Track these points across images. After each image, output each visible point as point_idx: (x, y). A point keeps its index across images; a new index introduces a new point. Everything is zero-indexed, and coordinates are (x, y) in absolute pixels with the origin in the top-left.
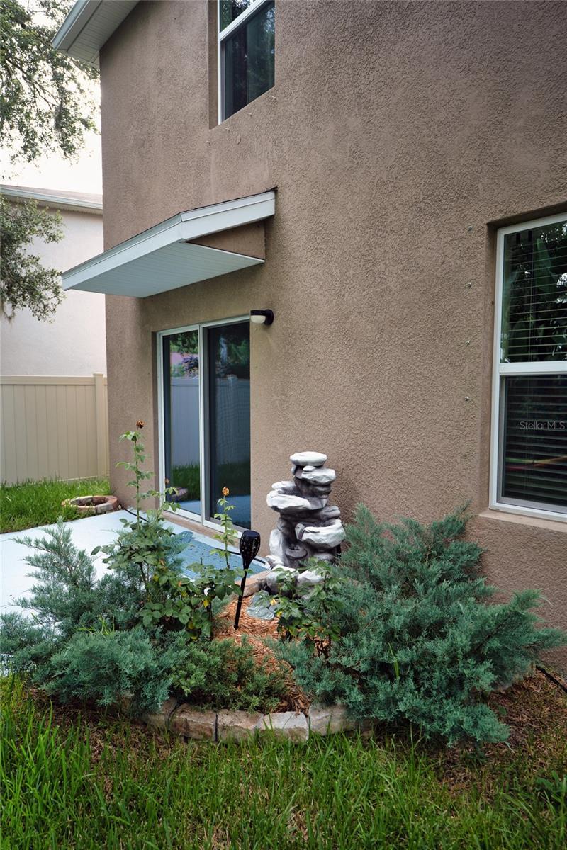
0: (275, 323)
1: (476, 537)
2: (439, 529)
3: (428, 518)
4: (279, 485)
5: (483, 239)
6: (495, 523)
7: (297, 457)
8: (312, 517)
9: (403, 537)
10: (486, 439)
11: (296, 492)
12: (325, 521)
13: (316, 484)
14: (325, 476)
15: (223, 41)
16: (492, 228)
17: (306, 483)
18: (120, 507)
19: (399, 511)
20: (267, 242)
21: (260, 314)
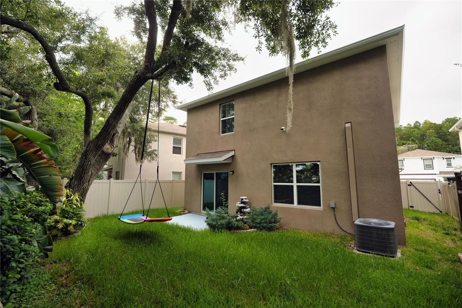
0: (234, 174)
1: (271, 209)
2: (265, 208)
3: (264, 207)
4: (238, 203)
5: (270, 165)
6: (274, 206)
7: (241, 198)
8: (244, 208)
9: (260, 210)
10: (272, 194)
11: (241, 203)
12: (247, 208)
13: (245, 202)
14: (247, 200)
15: (222, 121)
16: (271, 164)
17: (243, 202)
18: (189, 212)
19: (259, 206)
20: (232, 159)
21: (231, 172)
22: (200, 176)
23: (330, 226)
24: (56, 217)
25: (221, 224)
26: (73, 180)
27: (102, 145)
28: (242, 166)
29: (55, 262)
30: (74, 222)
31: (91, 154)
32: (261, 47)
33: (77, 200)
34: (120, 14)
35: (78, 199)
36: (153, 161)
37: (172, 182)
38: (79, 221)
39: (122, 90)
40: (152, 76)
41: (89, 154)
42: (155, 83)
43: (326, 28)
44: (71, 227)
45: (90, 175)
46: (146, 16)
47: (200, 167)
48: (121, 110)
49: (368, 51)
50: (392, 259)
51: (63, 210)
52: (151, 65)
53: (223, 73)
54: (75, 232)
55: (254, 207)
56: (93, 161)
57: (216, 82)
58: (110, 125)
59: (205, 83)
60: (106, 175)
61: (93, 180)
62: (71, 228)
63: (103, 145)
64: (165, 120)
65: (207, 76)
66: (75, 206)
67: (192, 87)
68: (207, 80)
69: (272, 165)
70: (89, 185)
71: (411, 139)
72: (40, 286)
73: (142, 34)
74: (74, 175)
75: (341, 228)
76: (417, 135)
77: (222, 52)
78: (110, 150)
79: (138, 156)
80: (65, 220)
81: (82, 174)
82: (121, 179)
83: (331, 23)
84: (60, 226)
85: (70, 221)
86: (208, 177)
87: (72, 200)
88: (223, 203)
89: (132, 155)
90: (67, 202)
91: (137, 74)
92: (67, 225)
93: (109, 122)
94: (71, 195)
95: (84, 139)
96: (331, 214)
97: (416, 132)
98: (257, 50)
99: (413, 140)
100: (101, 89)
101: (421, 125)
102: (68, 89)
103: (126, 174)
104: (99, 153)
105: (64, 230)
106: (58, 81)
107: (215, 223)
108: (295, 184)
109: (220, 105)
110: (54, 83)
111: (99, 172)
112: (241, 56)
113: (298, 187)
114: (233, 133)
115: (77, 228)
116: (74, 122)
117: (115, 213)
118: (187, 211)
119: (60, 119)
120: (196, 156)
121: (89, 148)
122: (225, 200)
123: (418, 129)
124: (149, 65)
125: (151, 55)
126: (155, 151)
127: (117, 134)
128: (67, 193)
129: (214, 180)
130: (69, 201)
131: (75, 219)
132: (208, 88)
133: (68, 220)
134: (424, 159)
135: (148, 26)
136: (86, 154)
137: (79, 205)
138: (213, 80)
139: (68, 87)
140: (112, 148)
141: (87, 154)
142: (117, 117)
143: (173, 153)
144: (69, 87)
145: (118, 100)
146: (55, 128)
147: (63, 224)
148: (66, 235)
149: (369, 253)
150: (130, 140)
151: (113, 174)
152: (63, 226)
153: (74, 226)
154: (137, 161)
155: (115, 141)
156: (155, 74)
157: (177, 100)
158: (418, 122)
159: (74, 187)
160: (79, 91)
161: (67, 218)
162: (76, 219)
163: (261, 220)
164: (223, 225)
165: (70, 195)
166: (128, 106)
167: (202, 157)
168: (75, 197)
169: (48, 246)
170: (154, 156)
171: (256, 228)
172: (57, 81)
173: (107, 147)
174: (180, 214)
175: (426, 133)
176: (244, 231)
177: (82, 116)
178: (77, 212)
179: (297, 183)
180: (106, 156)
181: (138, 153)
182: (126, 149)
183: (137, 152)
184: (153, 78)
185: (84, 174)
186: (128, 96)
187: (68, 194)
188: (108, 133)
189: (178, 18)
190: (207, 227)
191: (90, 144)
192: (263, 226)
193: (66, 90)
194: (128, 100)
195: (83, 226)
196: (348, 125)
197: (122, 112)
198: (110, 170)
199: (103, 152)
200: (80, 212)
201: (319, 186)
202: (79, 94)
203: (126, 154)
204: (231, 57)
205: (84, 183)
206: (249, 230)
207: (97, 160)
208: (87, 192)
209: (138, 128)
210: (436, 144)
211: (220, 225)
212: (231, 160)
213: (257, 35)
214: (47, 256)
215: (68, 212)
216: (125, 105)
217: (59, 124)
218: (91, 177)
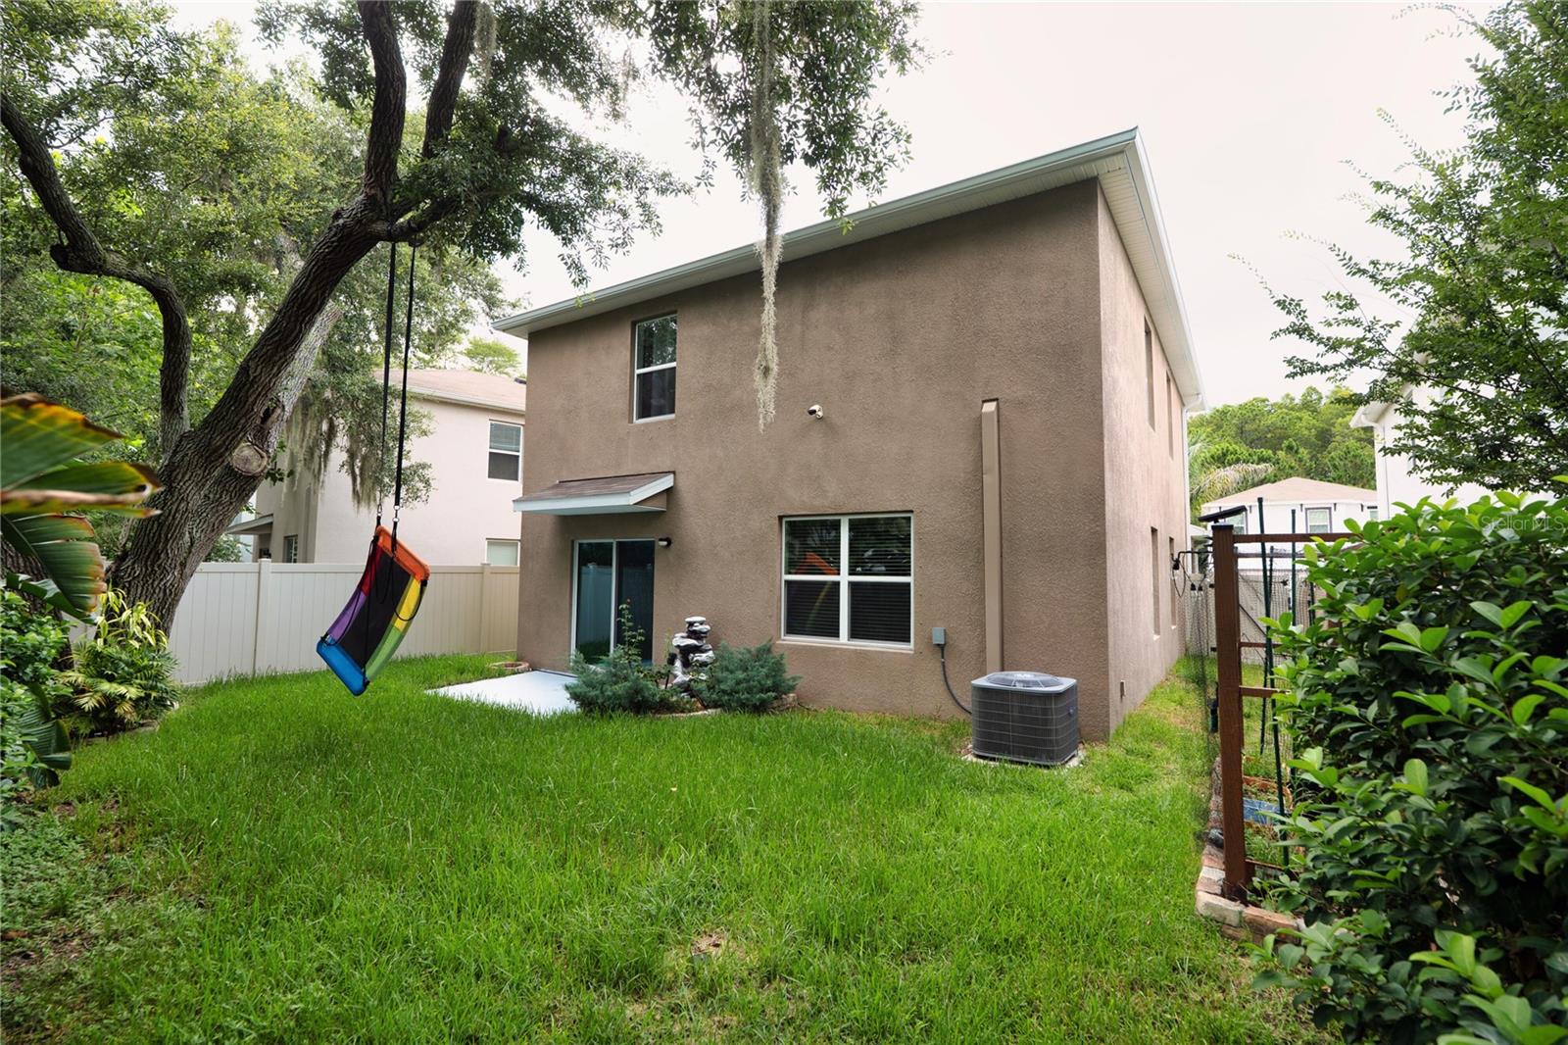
0: (672, 546)
1: (776, 653)
2: (759, 650)
3: (754, 647)
4: (679, 635)
5: (777, 522)
6: (784, 646)
7: (688, 620)
8: (697, 649)
9: (743, 654)
10: (779, 608)
11: (689, 637)
12: (706, 651)
13: (700, 632)
14: (705, 628)
15: (638, 375)
16: (781, 518)
17: (695, 632)
18: (533, 668)
19: (741, 643)
20: (668, 501)
21: (661, 540)
22: (570, 552)
23: (929, 696)
24: (76, 676)
25: (614, 694)
26: (128, 562)
27: (227, 449)
28: (697, 524)
29: (81, 800)
30: (133, 692)
31: (186, 478)
32: (710, 177)
33: (143, 626)
34: (275, 27)
35: (146, 620)
36: (415, 502)
37: (481, 571)
38: (153, 688)
39: (296, 263)
40: (389, 231)
41: (179, 477)
42: (404, 248)
43: (882, 141)
44: (127, 707)
45: (187, 546)
46: (365, 37)
47: (570, 523)
48: (288, 336)
49: (1052, 190)
50: (1046, 771)
51: (96, 655)
52: (385, 195)
53: (619, 233)
54: (142, 725)
55: (725, 648)
56: (196, 500)
57: (601, 261)
58: (252, 385)
59: (566, 263)
60: (251, 549)
61: (198, 562)
62: (125, 710)
63: (230, 447)
64: (470, 354)
65: (570, 240)
66: (137, 645)
67: (524, 271)
68: (570, 252)
69: (784, 520)
70: (184, 578)
71: (1286, 443)
72: (39, 853)
73: (353, 95)
74: (129, 545)
75: (959, 704)
76: (1306, 432)
77: (622, 165)
78: (255, 464)
79: (362, 483)
80: (106, 687)
81: (157, 543)
82: (306, 562)
83: (896, 126)
84: (88, 702)
85: (122, 689)
86: (594, 555)
87: (126, 624)
88: (626, 634)
89: (337, 480)
90: (109, 632)
91: (341, 221)
92: (111, 702)
93: (249, 376)
94: (122, 610)
95: (163, 426)
96: (933, 664)
97: (1304, 423)
98: (699, 184)
99: (1290, 448)
100: (217, 262)
101: (1324, 401)
102: (101, 266)
103: (320, 543)
104: (216, 473)
105: (102, 715)
106: (66, 242)
107: (598, 692)
108: (844, 579)
109: (634, 324)
110: (52, 247)
111: (219, 534)
112: (682, 181)
113: (853, 586)
114: (672, 416)
115: (147, 712)
116: (123, 359)
117: (280, 670)
118: (525, 665)
119: (64, 346)
120: (556, 487)
121: (179, 457)
122: (631, 624)
123: (1313, 412)
124: (380, 195)
125: (385, 162)
126: (423, 468)
127: (279, 411)
128: (108, 600)
129: (611, 565)
130: (118, 629)
131: (138, 681)
132: (574, 276)
133: (115, 685)
134: (1307, 509)
135: (371, 69)
136: (169, 476)
137: (152, 641)
138: (592, 253)
139: (100, 259)
140: (262, 457)
141: (176, 478)
142: (277, 358)
143: (489, 477)
144: (105, 261)
145: (279, 299)
146: (50, 381)
147: (98, 696)
148: (109, 734)
149: (994, 759)
150: (332, 428)
151: (277, 545)
152: (99, 702)
153: (137, 703)
154: (359, 502)
155: (273, 432)
156: (401, 227)
157: (500, 296)
158: (1314, 389)
159: (130, 582)
160: (139, 271)
161: (111, 679)
162: (143, 682)
163: (738, 683)
164: (618, 697)
165: (117, 610)
166: (311, 323)
167: (572, 490)
168: (137, 616)
169: (55, 752)
170: (420, 485)
171: (720, 706)
172: (60, 238)
173: (244, 455)
174: (501, 674)
175: (1333, 425)
176: (684, 715)
177: (149, 338)
178: (146, 662)
179: (850, 574)
180: (244, 484)
181: (361, 474)
182: (316, 459)
183: (357, 471)
184: (393, 238)
185: (167, 541)
186: (311, 291)
187: (111, 603)
188: (244, 411)
189: (471, 50)
190: (573, 706)
191: (184, 443)
192: (739, 699)
193: (95, 268)
194: (315, 303)
195: (165, 706)
196: (990, 407)
197: (293, 341)
198: (263, 532)
199: (230, 471)
200: (155, 663)
201: (908, 584)
202: (138, 281)
203: (317, 476)
204: (651, 180)
205: (164, 571)
206: (700, 713)
207: (211, 496)
208: (178, 601)
209: (356, 391)
210: (1358, 461)
211: (609, 698)
212: (663, 501)
213: (699, 140)
214: (54, 780)
215: (114, 662)
216: (301, 318)
217: (64, 362)
218: (190, 552)
